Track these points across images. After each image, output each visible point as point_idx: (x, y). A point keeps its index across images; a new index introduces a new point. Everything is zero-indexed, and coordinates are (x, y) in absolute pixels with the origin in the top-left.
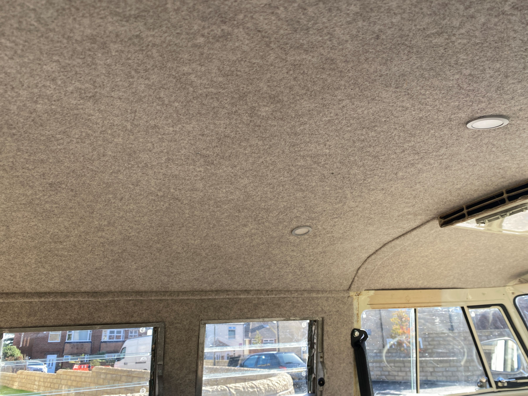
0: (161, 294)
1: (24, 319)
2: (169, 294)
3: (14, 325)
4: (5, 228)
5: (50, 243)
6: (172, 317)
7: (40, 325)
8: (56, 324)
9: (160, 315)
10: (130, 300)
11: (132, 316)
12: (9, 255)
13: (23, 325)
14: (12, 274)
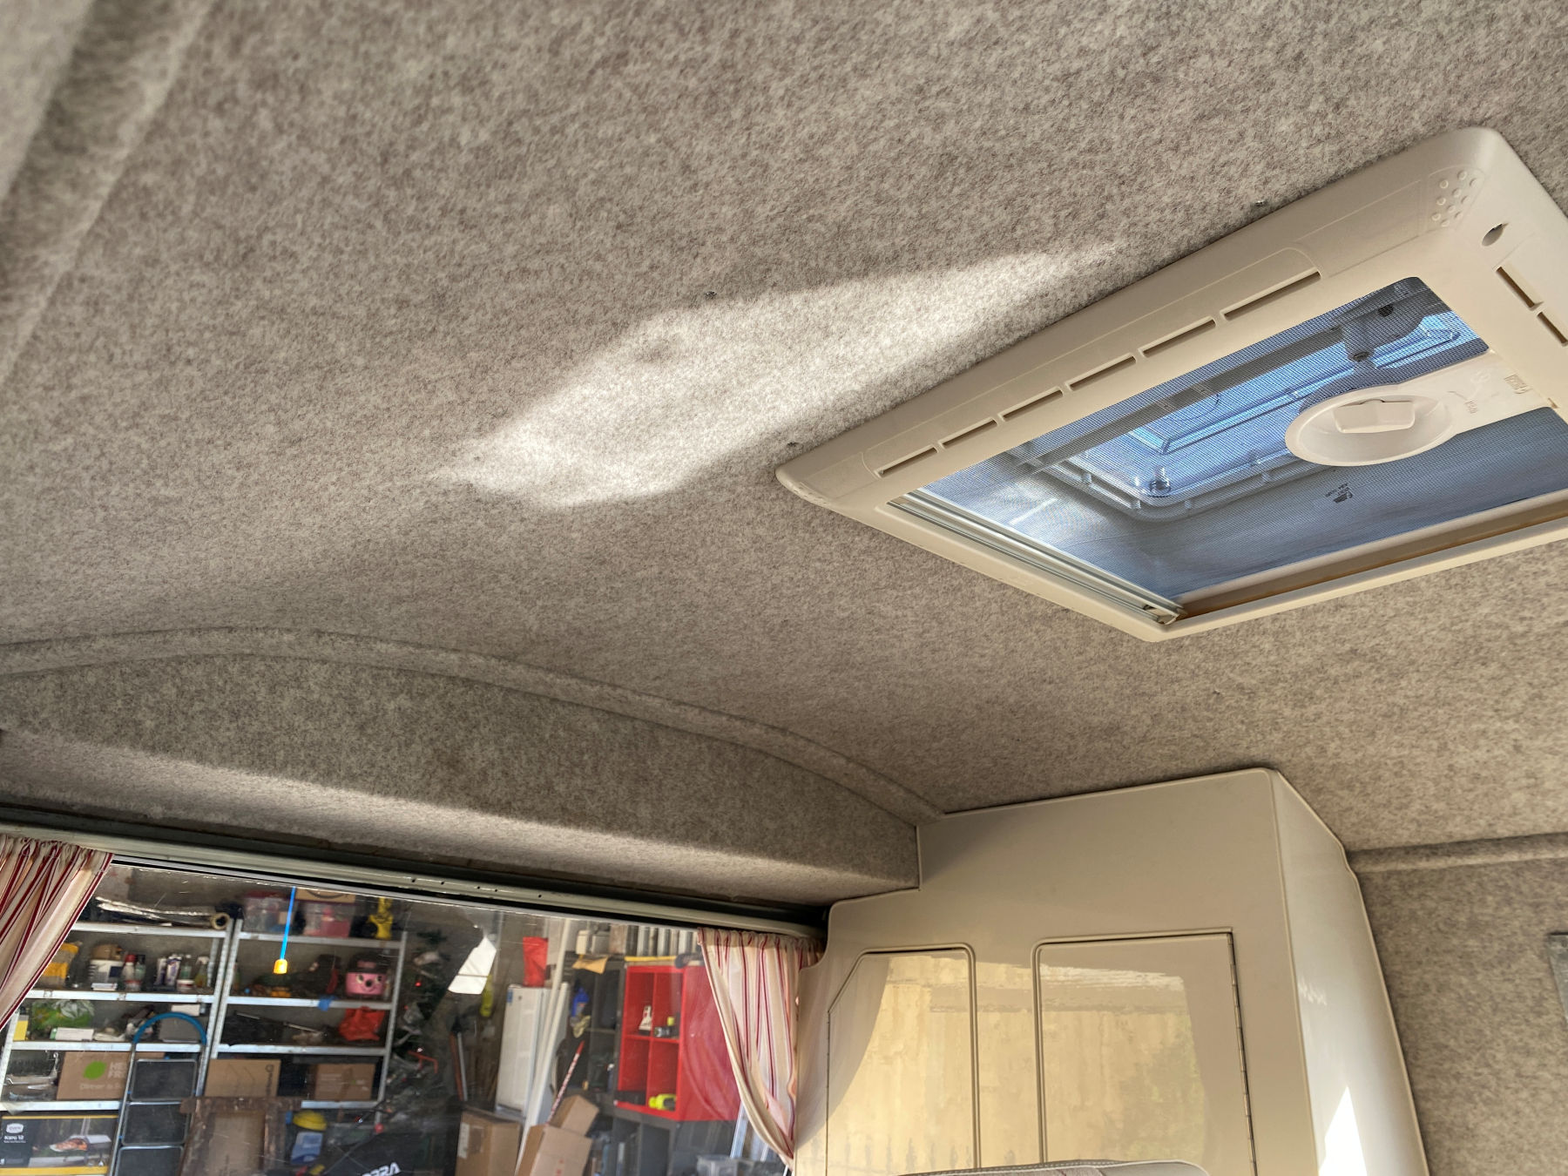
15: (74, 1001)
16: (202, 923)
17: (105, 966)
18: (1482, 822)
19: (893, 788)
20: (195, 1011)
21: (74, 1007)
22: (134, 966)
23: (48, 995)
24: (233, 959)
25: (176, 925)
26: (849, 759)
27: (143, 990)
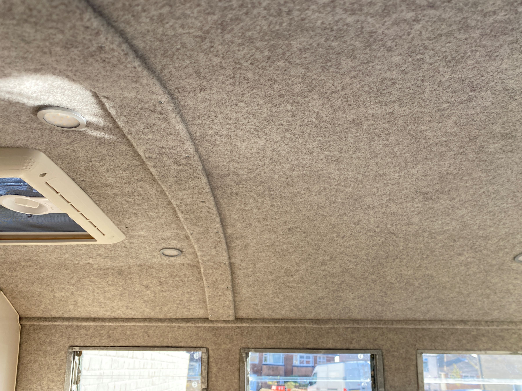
0: (376, 323)
1: (265, 342)
2: (383, 322)
3: (258, 346)
4: (253, 265)
5: (284, 276)
6: (389, 345)
7: (276, 347)
8: (288, 347)
9: (376, 342)
10: (348, 328)
11: (351, 343)
12: (254, 287)
13: (264, 346)
14: (255, 303)
18: (61, 313)
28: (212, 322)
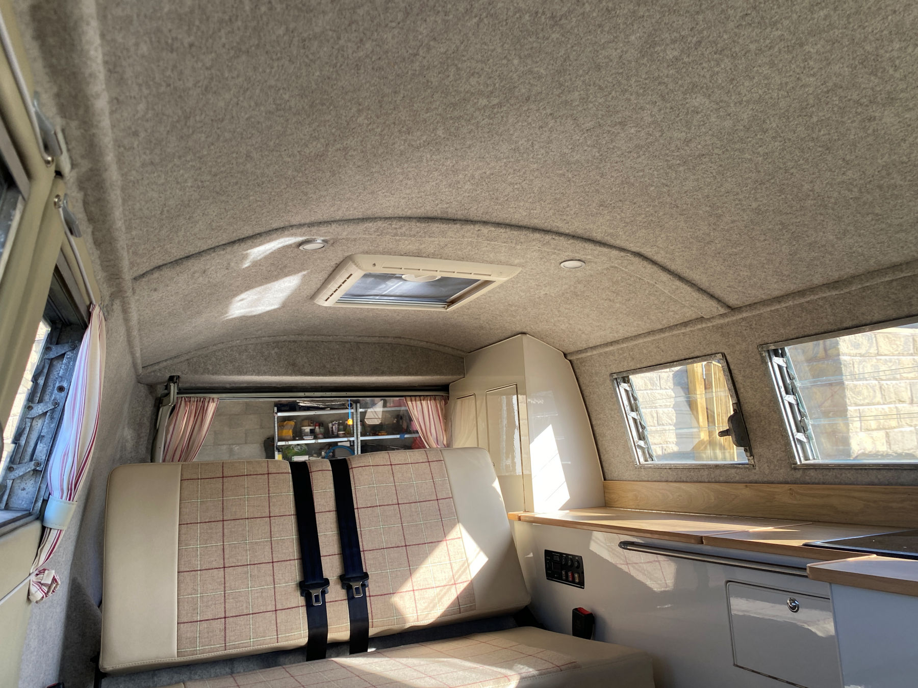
10: (891, 281)
15: (298, 445)
16: (343, 407)
17: (307, 429)
19: (447, 348)
20: (348, 444)
21: (299, 447)
22: (319, 428)
23: (287, 443)
24: (359, 421)
25: (332, 409)
26: (427, 342)
27: (325, 438)
28: (709, 319)
